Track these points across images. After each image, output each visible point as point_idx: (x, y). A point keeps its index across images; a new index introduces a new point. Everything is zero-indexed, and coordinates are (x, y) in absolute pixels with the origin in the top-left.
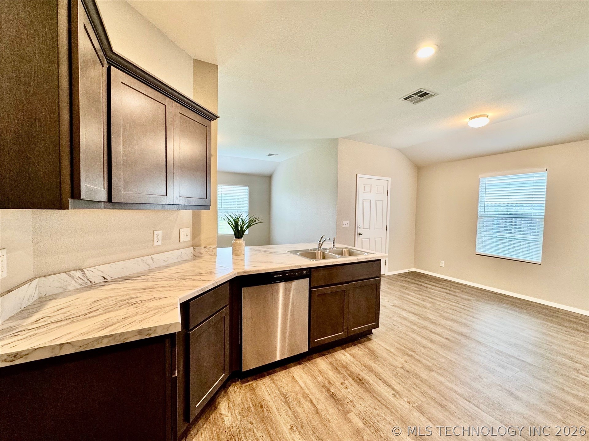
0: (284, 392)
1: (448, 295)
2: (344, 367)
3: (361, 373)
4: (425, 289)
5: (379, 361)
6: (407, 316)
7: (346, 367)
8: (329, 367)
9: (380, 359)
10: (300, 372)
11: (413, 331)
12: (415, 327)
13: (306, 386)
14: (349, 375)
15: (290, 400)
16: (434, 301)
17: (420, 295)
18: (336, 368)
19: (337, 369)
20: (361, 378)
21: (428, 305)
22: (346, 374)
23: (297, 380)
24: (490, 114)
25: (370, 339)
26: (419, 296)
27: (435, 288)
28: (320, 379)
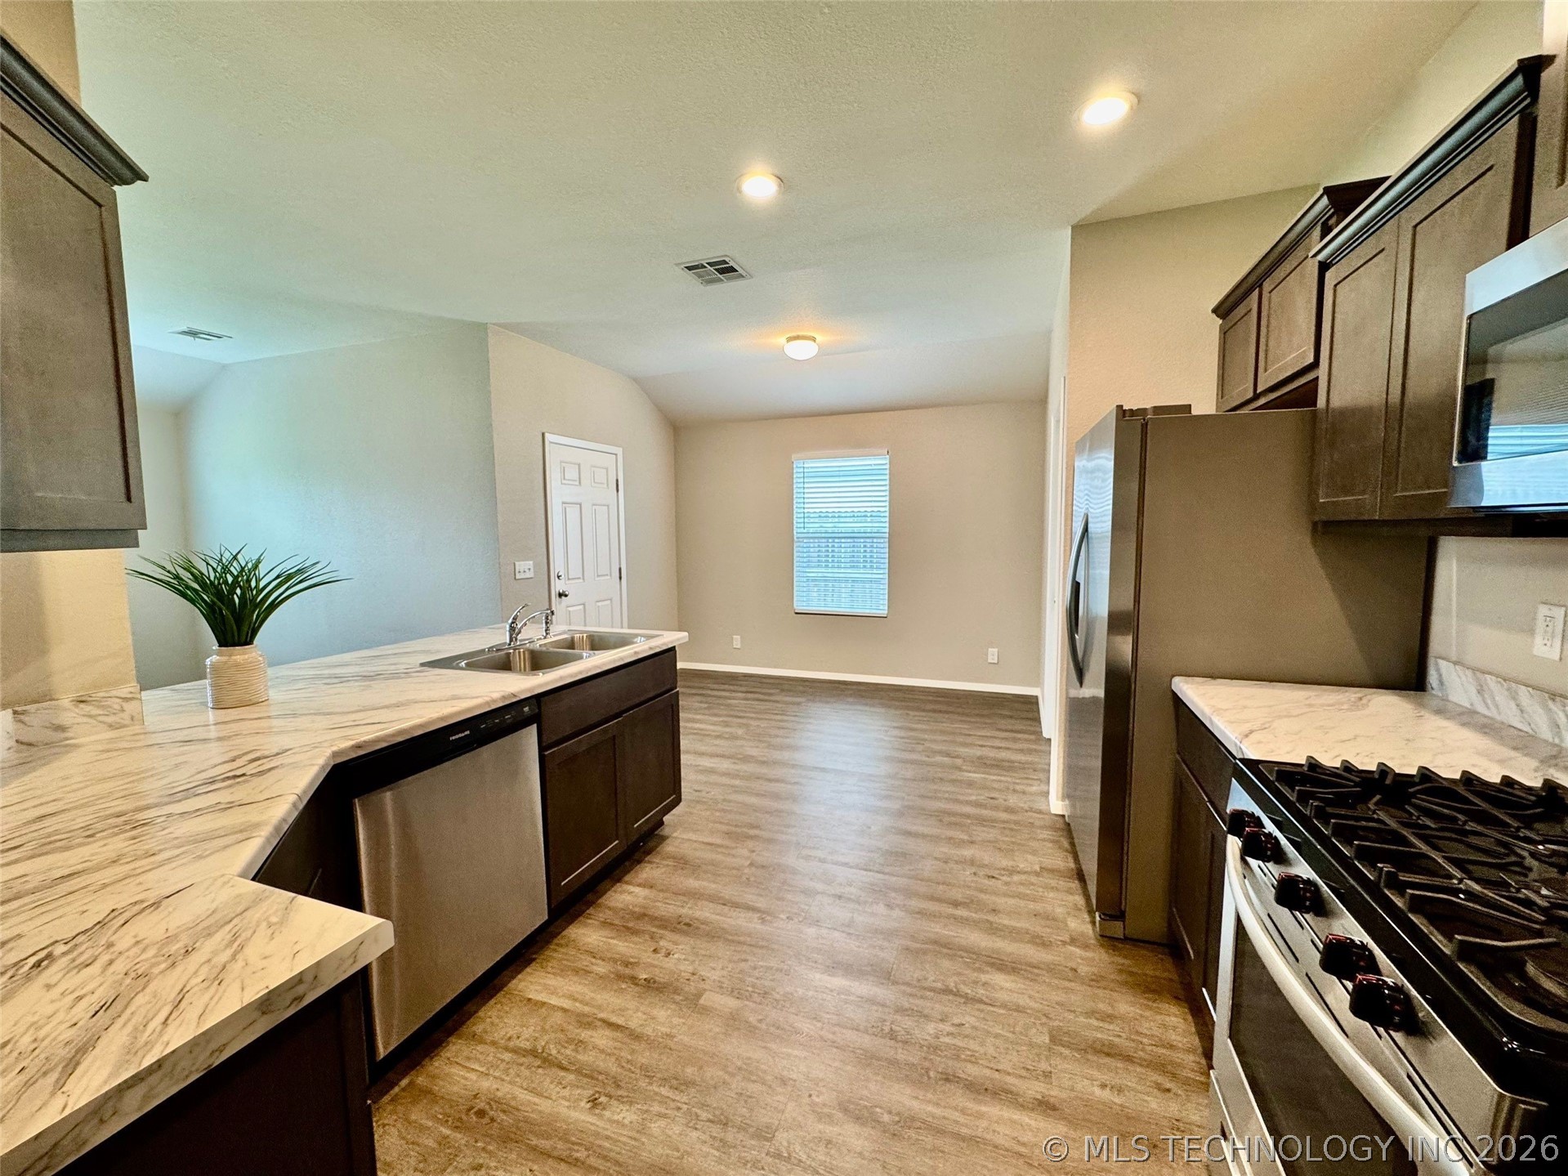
0: (527, 1045)
1: (763, 703)
2: (642, 916)
3: (684, 911)
4: (721, 701)
5: (706, 872)
6: (712, 765)
7: (645, 915)
8: (606, 933)
9: (704, 867)
10: (541, 981)
11: (736, 790)
12: (737, 782)
13: (576, 1000)
14: (659, 927)
15: (554, 1052)
16: (744, 721)
17: (716, 715)
18: (624, 926)
19: (628, 928)
20: (687, 921)
21: (740, 732)
22: (654, 930)
23: (545, 1000)
24: (819, 338)
25: (663, 838)
26: (715, 719)
27: (734, 694)
28: (601, 968)
